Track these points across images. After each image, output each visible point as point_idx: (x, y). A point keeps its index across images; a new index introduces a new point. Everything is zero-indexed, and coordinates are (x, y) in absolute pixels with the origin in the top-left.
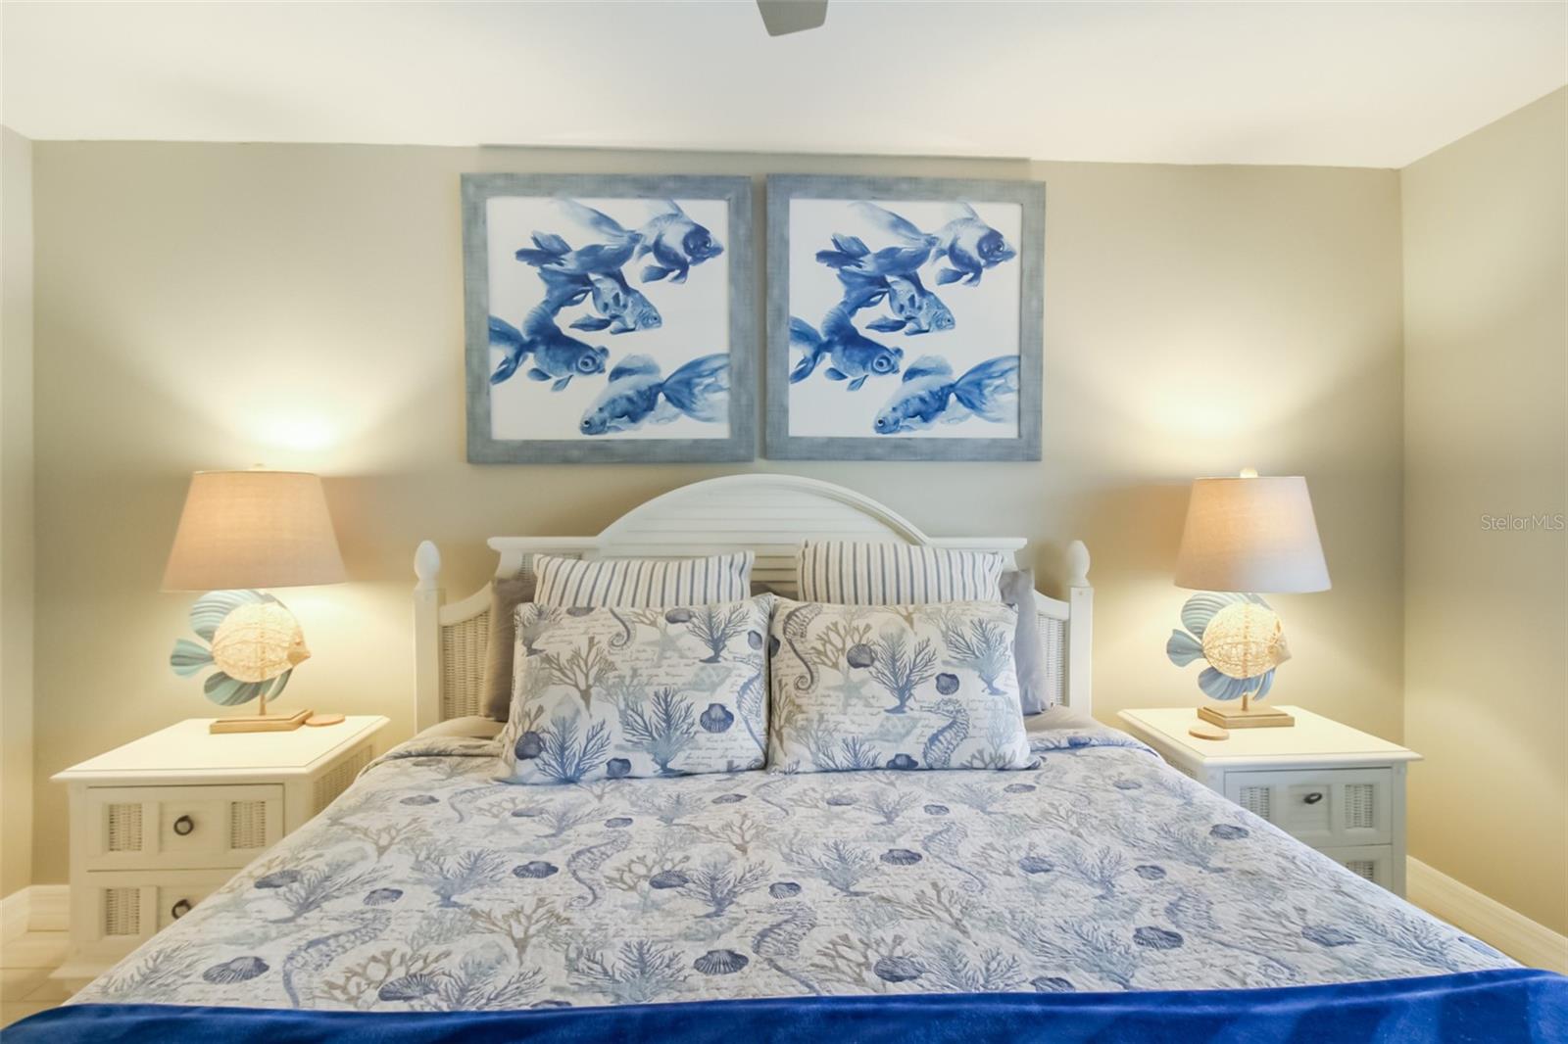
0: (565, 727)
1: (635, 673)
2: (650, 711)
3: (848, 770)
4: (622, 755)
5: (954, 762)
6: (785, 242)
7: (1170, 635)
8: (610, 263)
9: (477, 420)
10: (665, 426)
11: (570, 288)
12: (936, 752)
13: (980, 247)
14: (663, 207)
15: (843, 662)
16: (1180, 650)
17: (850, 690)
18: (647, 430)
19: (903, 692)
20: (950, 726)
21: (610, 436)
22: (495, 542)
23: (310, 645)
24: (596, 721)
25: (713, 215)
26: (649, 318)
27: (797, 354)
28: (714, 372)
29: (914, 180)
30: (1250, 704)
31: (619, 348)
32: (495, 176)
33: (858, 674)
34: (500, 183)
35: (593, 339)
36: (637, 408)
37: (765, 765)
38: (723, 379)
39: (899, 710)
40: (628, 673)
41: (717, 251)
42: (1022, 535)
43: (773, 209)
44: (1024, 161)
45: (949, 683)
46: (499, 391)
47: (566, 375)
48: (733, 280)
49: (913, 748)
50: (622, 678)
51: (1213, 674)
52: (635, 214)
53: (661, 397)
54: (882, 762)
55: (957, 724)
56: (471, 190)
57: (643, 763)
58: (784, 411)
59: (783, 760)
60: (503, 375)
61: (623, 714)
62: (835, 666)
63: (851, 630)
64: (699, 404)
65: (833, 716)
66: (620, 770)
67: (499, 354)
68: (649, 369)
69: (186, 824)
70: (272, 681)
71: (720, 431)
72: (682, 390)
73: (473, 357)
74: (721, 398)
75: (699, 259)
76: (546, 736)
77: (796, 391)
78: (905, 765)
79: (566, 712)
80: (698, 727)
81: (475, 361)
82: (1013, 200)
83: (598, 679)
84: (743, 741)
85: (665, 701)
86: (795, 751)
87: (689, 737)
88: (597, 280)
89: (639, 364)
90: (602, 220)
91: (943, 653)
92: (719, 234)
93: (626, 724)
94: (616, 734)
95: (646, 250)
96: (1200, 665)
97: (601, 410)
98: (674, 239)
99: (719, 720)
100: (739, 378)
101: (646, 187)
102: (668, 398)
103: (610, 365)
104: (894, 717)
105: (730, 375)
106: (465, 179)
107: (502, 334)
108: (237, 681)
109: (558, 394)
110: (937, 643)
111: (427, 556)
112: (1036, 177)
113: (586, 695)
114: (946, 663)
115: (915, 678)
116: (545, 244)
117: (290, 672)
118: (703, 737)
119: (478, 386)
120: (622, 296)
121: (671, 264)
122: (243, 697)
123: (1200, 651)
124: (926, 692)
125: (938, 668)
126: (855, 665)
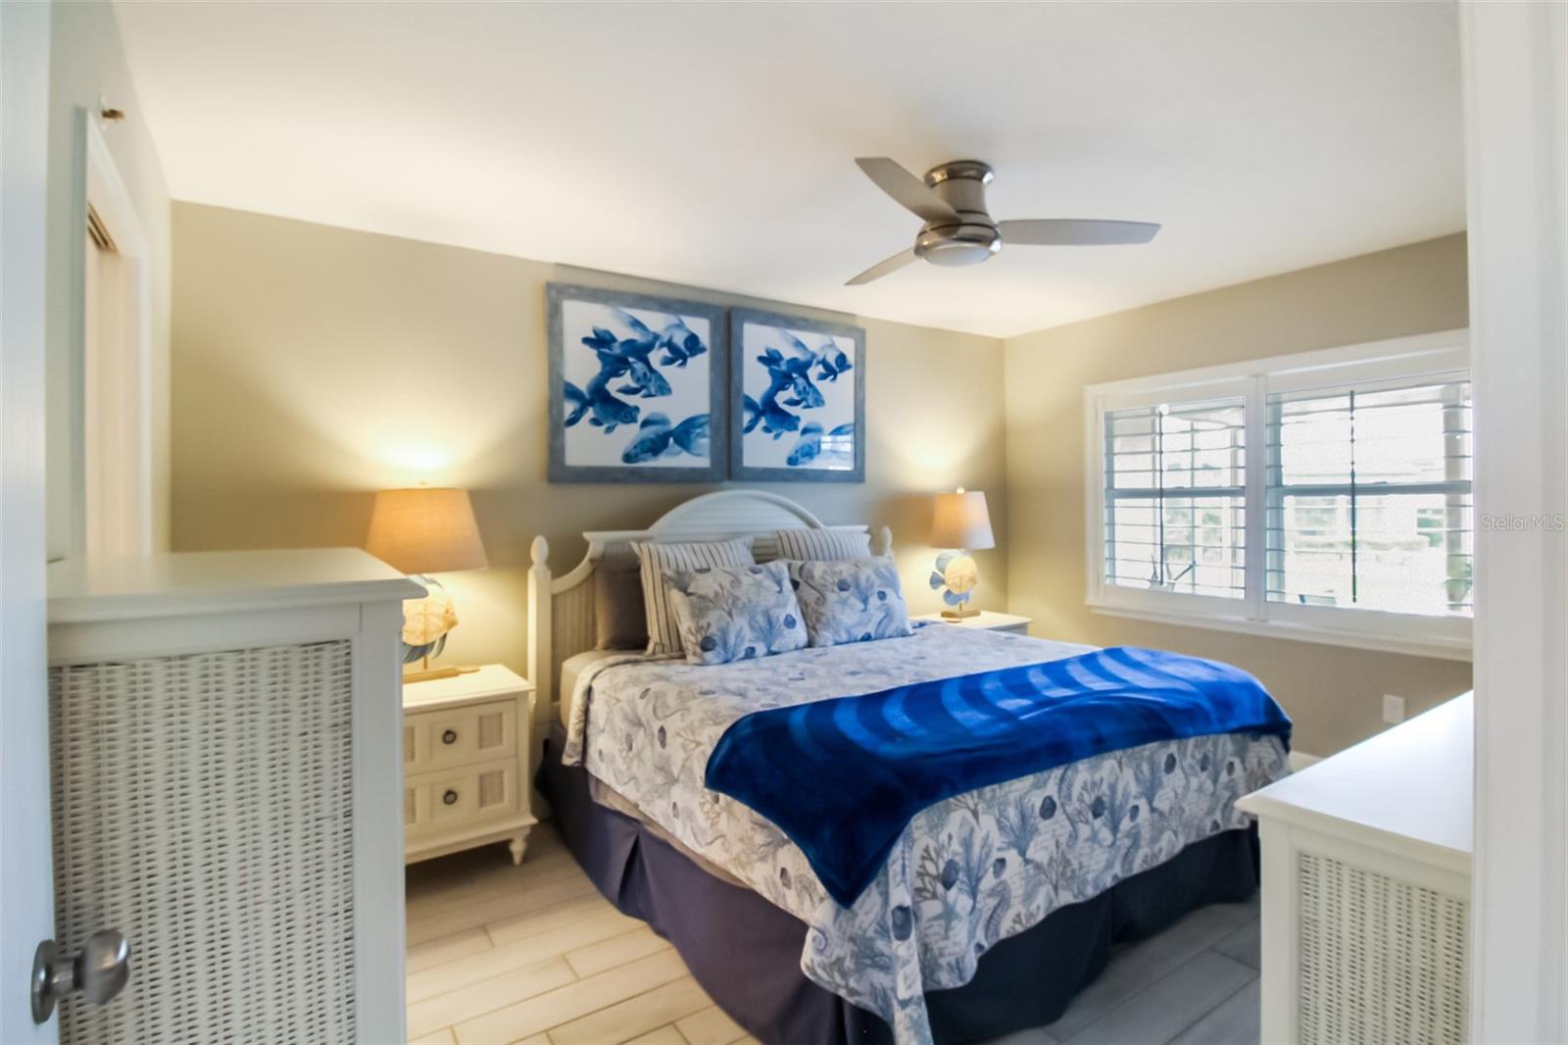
0: (724, 632)
1: (750, 601)
2: (761, 620)
3: (847, 643)
4: (752, 645)
5: (887, 633)
6: (741, 349)
7: (930, 575)
8: (641, 351)
9: (555, 449)
10: (674, 459)
11: (614, 365)
12: (880, 631)
13: (836, 361)
14: (672, 319)
15: (836, 589)
16: (936, 582)
17: (843, 602)
18: (663, 461)
19: (865, 601)
20: (885, 617)
21: (641, 464)
22: (587, 535)
23: (459, 616)
24: (738, 628)
25: (701, 327)
26: (664, 389)
27: (747, 417)
28: (701, 425)
29: (805, 320)
30: (963, 607)
31: (647, 406)
32: (570, 286)
33: (844, 594)
34: (572, 291)
35: (630, 400)
36: (656, 446)
37: (810, 644)
38: (707, 430)
39: (865, 610)
40: (746, 601)
41: (703, 350)
42: (863, 524)
43: (734, 328)
44: (853, 315)
45: (882, 596)
46: (569, 431)
47: (614, 423)
48: (713, 368)
49: (871, 629)
50: (744, 603)
51: (948, 593)
52: (656, 322)
53: (671, 440)
54: (859, 638)
55: (888, 615)
56: (553, 293)
57: (761, 649)
58: (740, 451)
59: (820, 640)
60: (572, 422)
61: (750, 623)
62: (833, 591)
63: (834, 573)
64: (693, 446)
65: (839, 616)
66: (750, 653)
67: (569, 407)
68: (664, 421)
69: (450, 737)
70: (433, 644)
71: (703, 462)
72: (684, 435)
73: (554, 407)
74: (705, 442)
75: (693, 354)
76: (715, 638)
77: (747, 438)
78: (867, 638)
79: (723, 624)
80: (783, 627)
81: (555, 411)
82: (851, 337)
83: (734, 604)
84: (800, 633)
85: (767, 614)
86: (826, 636)
87: (780, 634)
88: (634, 362)
89: (658, 418)
90: (636, 324)
91: (877, 582)
92: (705, 339)
93: (752, 628)
94: (748, 634)
95: (662, 345)
96: (943, 589)
97: (635, 447)
98: (679, 339)
99: (790, 623)
100: (715, 430)
101: (664, 305)
102: (676, 441)
103: (641, 418)
104: (864, 614)
105: (711, 427)
106: (549, 286)
107: (572, 393)
108: (409, 645)
109: (607, 436)
110: (873, 577)
111: (539, 549)
112: (860, 324)
113: (730, 614)
114: (879, 586)
115: (869, 594)
116: (601, 335)
117: (445, 636)
118: (786, 631)
119: (556, 428)
120: (648, 374)
121: (678, 355)
122: (415, 656)
123: (943, 582)
124: (874, 601)
125: (877, 589)
126: (842, 589)
